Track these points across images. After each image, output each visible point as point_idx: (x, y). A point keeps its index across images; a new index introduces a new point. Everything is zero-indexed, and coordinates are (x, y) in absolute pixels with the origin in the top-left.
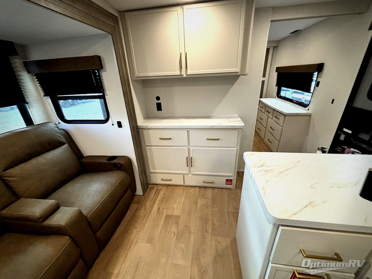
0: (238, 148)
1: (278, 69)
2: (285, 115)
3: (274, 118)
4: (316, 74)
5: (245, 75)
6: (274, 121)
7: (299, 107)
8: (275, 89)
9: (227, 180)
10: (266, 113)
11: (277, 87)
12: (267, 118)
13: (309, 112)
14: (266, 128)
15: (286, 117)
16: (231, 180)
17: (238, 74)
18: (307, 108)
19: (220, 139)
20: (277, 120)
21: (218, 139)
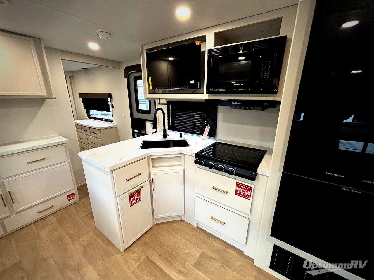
0: (70, 161)
1: (81, 95)
2: (100, 130)
3: (92, 134)
4: (109, 99)
5: (53, 98)
6: (93, 136)
7: (107, 123)
8: (85, 111)
9: (68, 196)
10: (84, 132)
11: (85, 110)
12: (86, 136)
13: (115, 125)
14: (88, 145)
15: (101, 131)
16: (73, 194)
17: (45, 97)
18: (113, 123)
19: (46, 158)
20: (95, 135)
21: (44, 159)
